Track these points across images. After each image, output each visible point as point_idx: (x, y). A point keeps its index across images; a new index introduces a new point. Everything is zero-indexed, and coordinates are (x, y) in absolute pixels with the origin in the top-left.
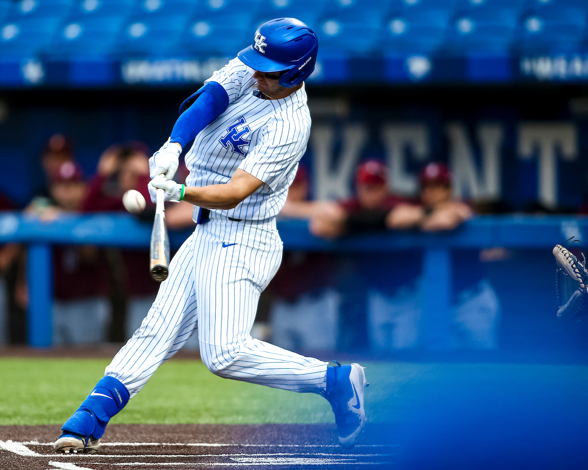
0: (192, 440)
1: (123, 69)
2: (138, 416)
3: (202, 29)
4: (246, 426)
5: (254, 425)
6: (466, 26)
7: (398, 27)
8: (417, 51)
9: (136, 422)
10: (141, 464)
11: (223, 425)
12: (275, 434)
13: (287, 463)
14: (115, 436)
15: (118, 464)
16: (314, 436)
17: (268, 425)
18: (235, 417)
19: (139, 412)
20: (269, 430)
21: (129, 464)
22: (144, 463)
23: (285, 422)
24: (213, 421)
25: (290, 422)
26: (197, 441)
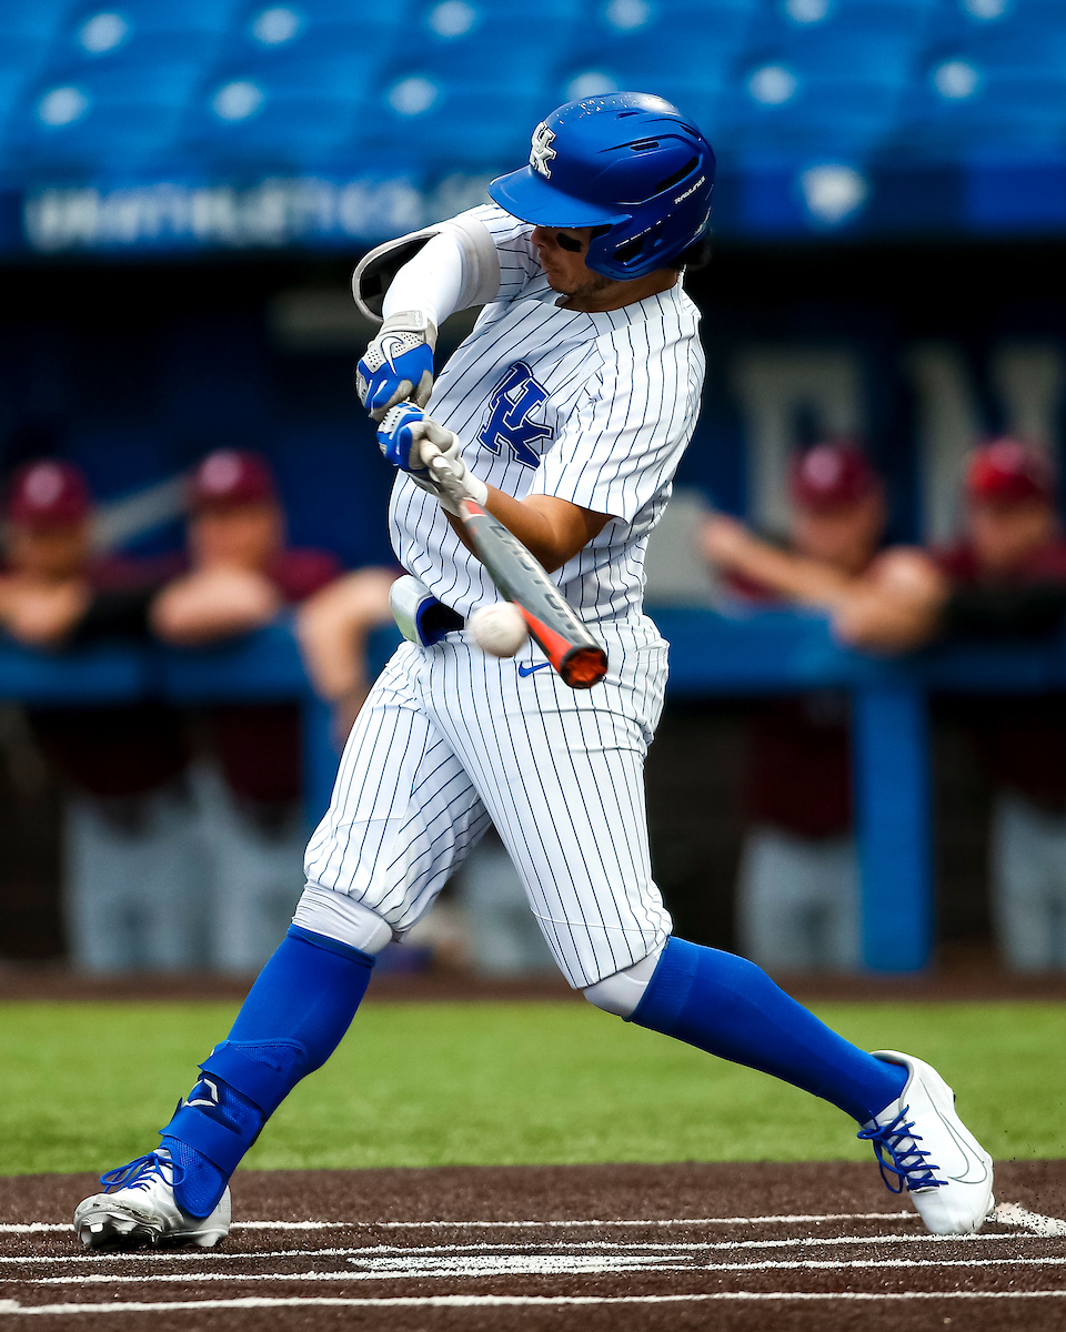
0: (245, 1213)
1: (29, 214)
2: (92, 1152)
3: (238, 101)
4: (389, 1172)
5: (408, 1171)
6: (957, 80)
7: (773, 85)
8: (829, 151)
9: (90, 1167)
10: (109, 1279)
11: (326, 1173)
12: (469, 1195)
13: (503, 1271)
14: (33, 1206)
15: (45, 1280)
16: (576, 1197)
17: (450, 1171)
18: (356, 1149)
19: (93, 1142)
20: (449, 1183)
21: (74, 1280)
22: (115, 1278)
23: (492, 1162)
24: (297, 1163)
25: (508, 1161)
26: (255, 1215)
